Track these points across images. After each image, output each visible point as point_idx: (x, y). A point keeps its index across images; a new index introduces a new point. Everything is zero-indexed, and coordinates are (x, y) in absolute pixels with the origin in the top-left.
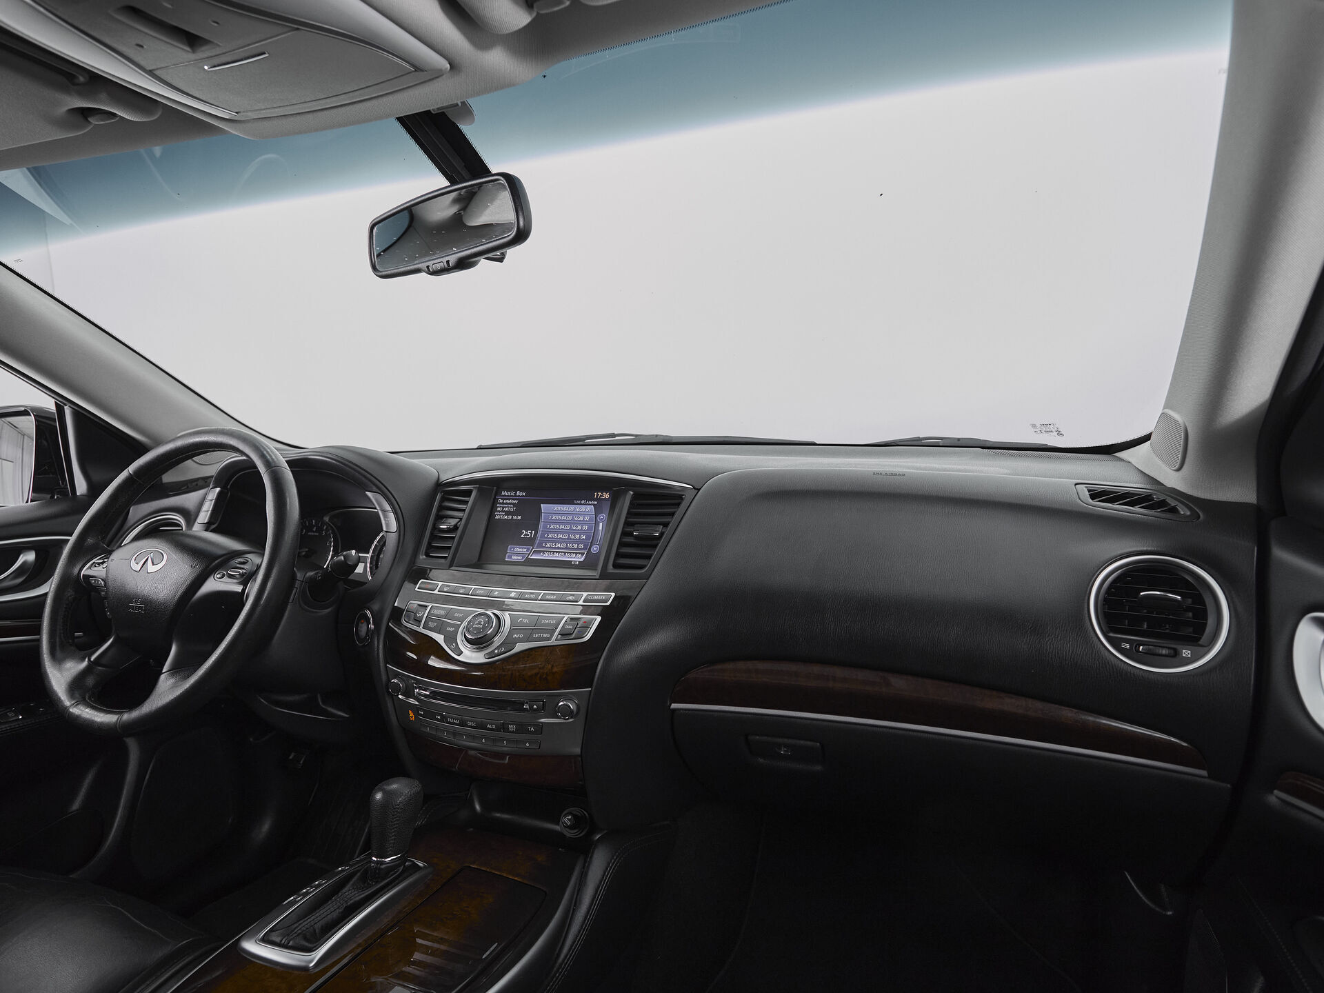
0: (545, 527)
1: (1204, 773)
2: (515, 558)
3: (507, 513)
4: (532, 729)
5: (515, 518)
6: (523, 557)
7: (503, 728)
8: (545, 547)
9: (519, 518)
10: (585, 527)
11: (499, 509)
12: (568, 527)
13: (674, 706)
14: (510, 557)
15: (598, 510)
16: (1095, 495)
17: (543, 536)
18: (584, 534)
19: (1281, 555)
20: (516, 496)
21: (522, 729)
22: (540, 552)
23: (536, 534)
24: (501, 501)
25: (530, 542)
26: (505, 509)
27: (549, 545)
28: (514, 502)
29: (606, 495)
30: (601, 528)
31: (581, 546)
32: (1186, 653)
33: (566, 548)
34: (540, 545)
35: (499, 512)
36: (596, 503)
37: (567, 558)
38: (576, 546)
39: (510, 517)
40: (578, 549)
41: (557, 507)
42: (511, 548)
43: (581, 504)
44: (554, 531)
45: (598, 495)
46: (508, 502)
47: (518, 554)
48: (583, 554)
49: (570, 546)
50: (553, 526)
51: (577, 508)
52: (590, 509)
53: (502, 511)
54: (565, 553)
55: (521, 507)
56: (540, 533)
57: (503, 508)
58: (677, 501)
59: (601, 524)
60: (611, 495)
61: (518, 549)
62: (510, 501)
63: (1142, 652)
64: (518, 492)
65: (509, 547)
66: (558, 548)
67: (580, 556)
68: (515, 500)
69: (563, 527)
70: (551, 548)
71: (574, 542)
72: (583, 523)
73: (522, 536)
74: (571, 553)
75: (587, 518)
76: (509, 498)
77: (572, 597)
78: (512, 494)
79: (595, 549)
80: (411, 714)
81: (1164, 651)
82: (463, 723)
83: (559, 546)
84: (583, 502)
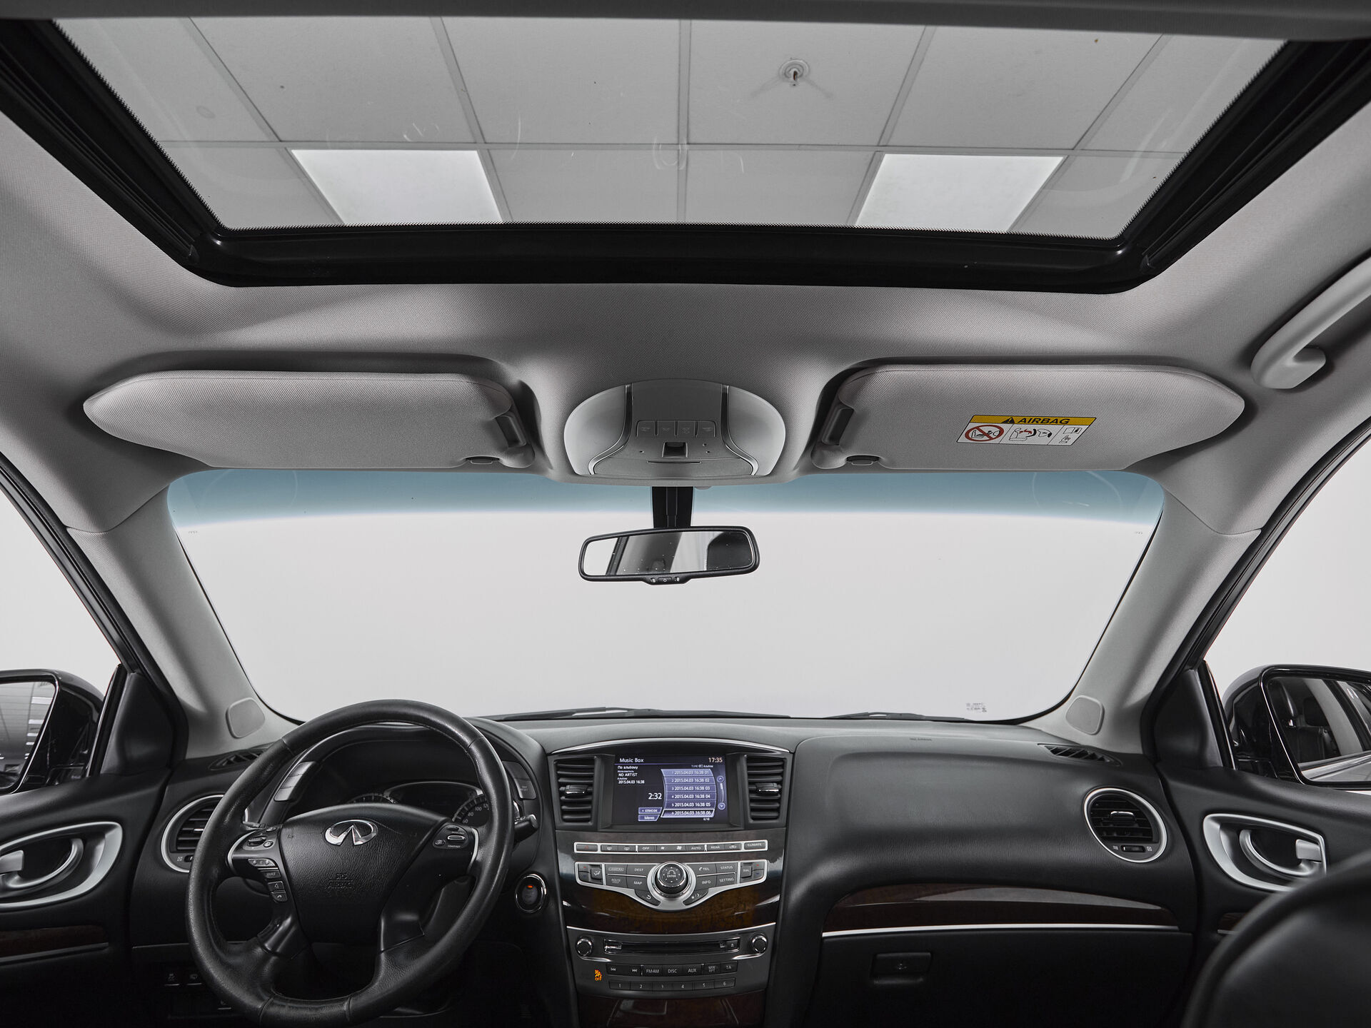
0: (669, 789)
1: (1176, 928)
2: (647, 819)
3: (630, 778)
4: (730, 967)
5: (639, 782)
6: (656, 817)
7: (703, 971)
8: (674, 807)
9: (643, 782)
10: (708, 788)
11: (620, 775)
12: (691, 788)
13: (825, 934)
14: (643, 818)
15: (715, 771)
16: (1055, 751)
17: (670, 797)
18: (708, 793)
19: (1174, 784)
20: (634, 762)
21: (721, 969)
22: (671, 811)
23: (663, 797)
24: (621, 768)
25: (658, 804)
27: (677, 805)
28: (634, 768)
29: (720, 760)
30: (722, 788)
31: (708, 804)
32: (1149, 849)
33: (695, 807)
34: (669, 806)
35: (622, 777)
36: (712, 766)
37: (698, 815)
38: (703, 804)
39: (633, 782)
40: (705, 807)
41: (678, 772)
42: (641, 810)
43: (698, 768)
44: (680, 792)
45: (712, 760)
46: (628, 768)
47: (650, 815)
48: (712, 811)
49: (698, 805)
50: (677, 788)
51: (696, 772)
52: (708, 772)
53: (624, 777)
54: (695, 811)
55: (641, 772)
56: (666, 791)
57: (625, 773)
58: (780, 763)
59: (721, 784)
60: (725, 760)
61: (649, 811)
62: (630, 767)
63: (1127, 851)
64: (636, 759)
65: (639, 808)
66: (687, 807)
67: (709, 812)
68: (634, 766)
69: (687, 789)
70: (679, 807)
71: (700, 801)
72: (704, 784)
73: (650, 798)
74: (700, 811)
75: (707, 780)
76: (628, 764)
77: (733, 847)
78: (631, 761)
79: (722, 806)
80: (598, 973)
81: (1137, 849)
82: (663, 973)
83: (687, 805)
84: (700, 766)
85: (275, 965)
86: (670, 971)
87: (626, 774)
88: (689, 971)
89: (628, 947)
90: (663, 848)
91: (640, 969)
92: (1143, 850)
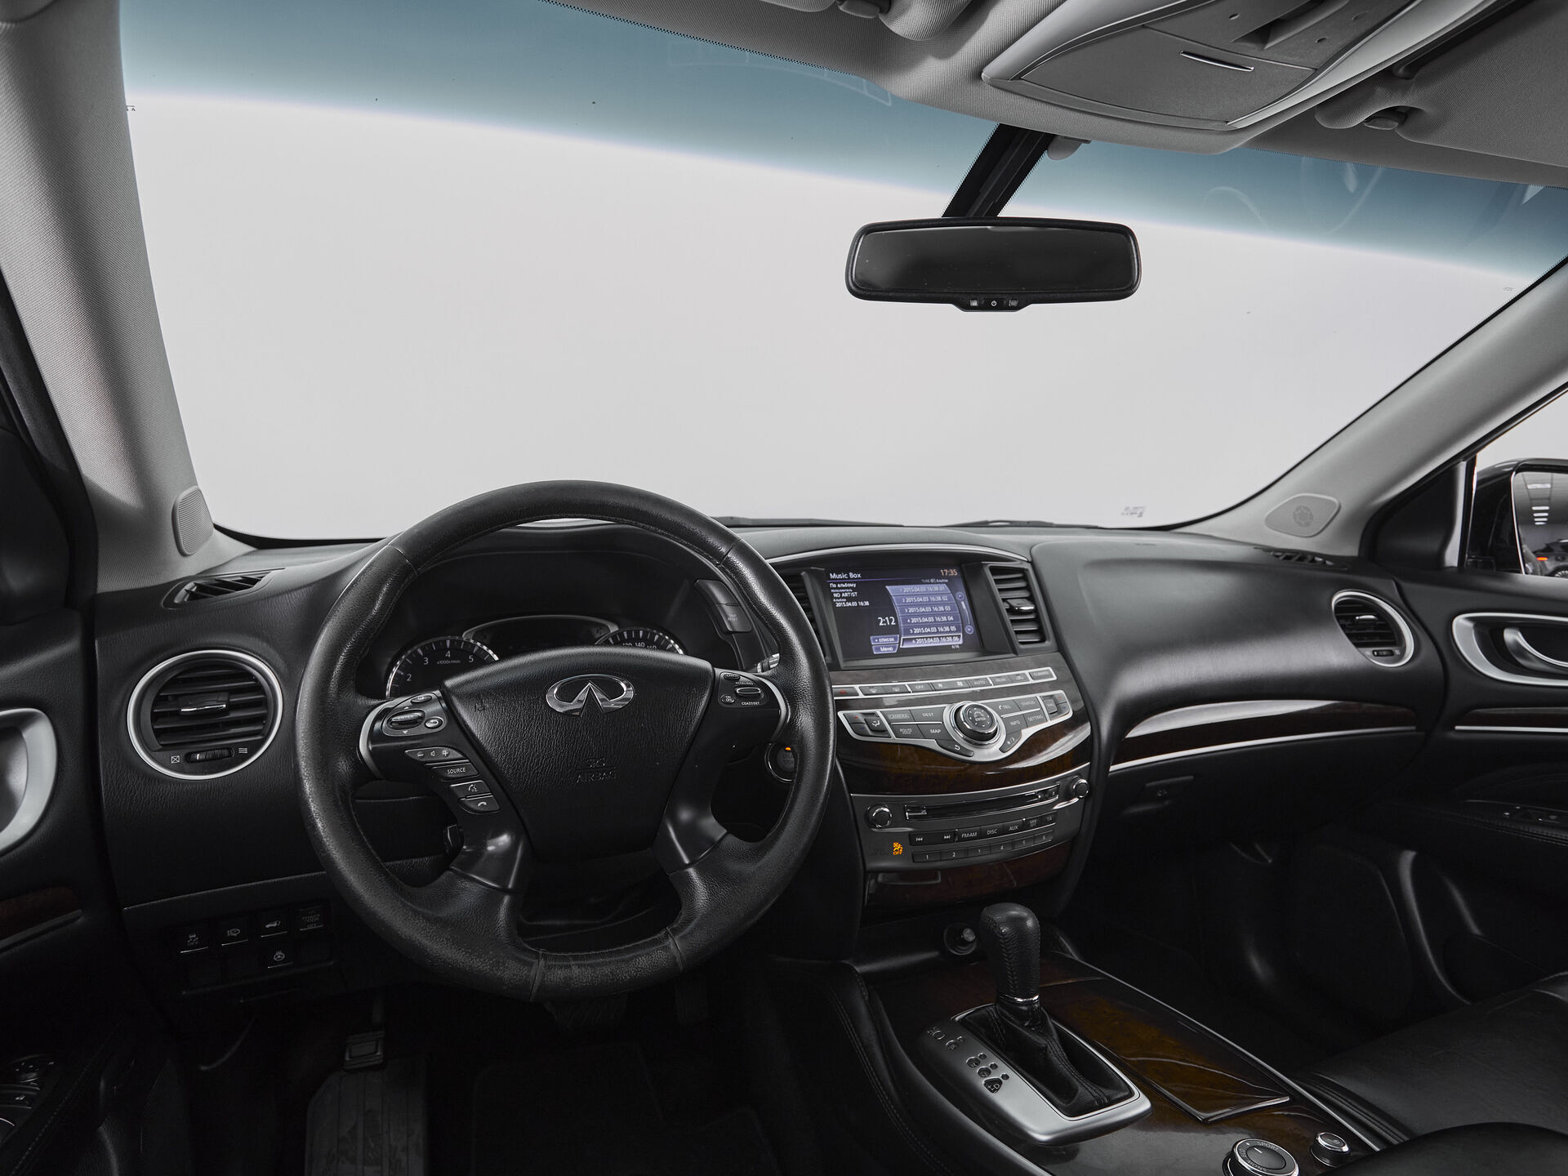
0: (903, 611)
1: (1413, 728)
2: (884, 650)
3: (849, 599)
4: (1051, 818)
5: (862, 604)
6: (894, 648)
8: (913, 634)
9: (867, 603)
10: (948, 608)
11: (835, 595)
12: (928, 609)
13: (1111, 769)
14: (878, 649)
15: (952, 587)
17: (905, 621)
18: (950, 615)
20: (849, 578)
21: (1042, 822)
22: (911, 640)
23: (896, 621)
24: (834, 586)
25: (893, 630)
26: (843, 595)
27: (917, 630)
28: (851, 585)
29: (954, 572)
30: (964, 607)
31: (953, 628)
32: (1398, 652)
33: (938, 632)
34: (907, 632)
35: (839, 598)
36: (947, 581)
37: (944, 642)
38: (947, 629)
39: (854, 604)
40: (951, 632)
41: (907, 589)
42: (874, 640)
43: (930, 583)
44: (916, 615)
45: (945, 573)
46: (844, 586)
47: (887, 645)
48: (959, 636)
49: (941, 630)
50: (911, 610)
51: (929, 588)
52: (943, 587)
53: (841, 597)
54: (939, 637)
55: (862, 590)
56: (899, 615)
58: (1019, 575)
59: (963, 603)
60: (961, 571)
61: (883, 640)
62: (846, 585)
63: (1378, 655)
64: (851, 574)
65: (871, 638)
66: (929, 633)
67: (956, 638)
68: (851, 583)
69: (923, 610)
70: (920, 634)
71: (944, 624)
72: (943, 604)
73: (881, 624)
74: (946, 637)
75: (945, 598)
76: (843, 581)
77: (1019, 677)
78: (845, 576)
79: (970, 629)
80: (897, 846)
81: (1385, 653)
82: (982, 835)
83: (929, 630)
84: (932, 580)
85: (512, 907)
86: (989, 832)
87: (844, 593)
88: (1011, 829)
89: (936, 812)
90: (940, 685)
91: (954, 834)
92: (1391, 653)
